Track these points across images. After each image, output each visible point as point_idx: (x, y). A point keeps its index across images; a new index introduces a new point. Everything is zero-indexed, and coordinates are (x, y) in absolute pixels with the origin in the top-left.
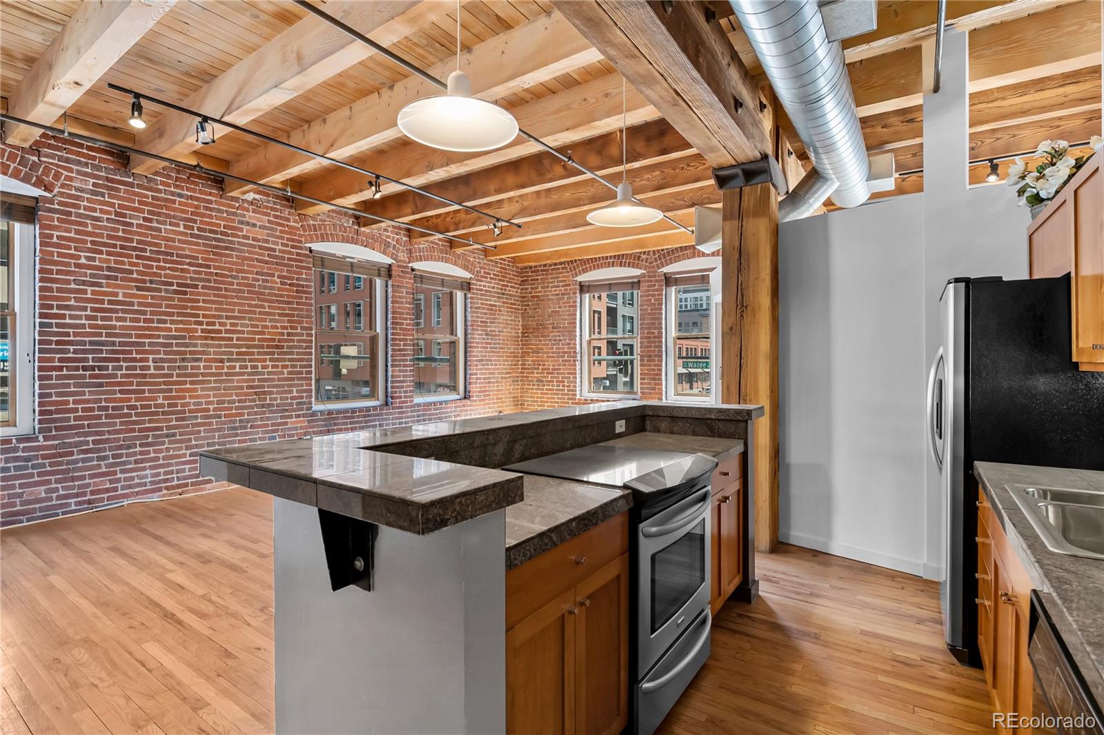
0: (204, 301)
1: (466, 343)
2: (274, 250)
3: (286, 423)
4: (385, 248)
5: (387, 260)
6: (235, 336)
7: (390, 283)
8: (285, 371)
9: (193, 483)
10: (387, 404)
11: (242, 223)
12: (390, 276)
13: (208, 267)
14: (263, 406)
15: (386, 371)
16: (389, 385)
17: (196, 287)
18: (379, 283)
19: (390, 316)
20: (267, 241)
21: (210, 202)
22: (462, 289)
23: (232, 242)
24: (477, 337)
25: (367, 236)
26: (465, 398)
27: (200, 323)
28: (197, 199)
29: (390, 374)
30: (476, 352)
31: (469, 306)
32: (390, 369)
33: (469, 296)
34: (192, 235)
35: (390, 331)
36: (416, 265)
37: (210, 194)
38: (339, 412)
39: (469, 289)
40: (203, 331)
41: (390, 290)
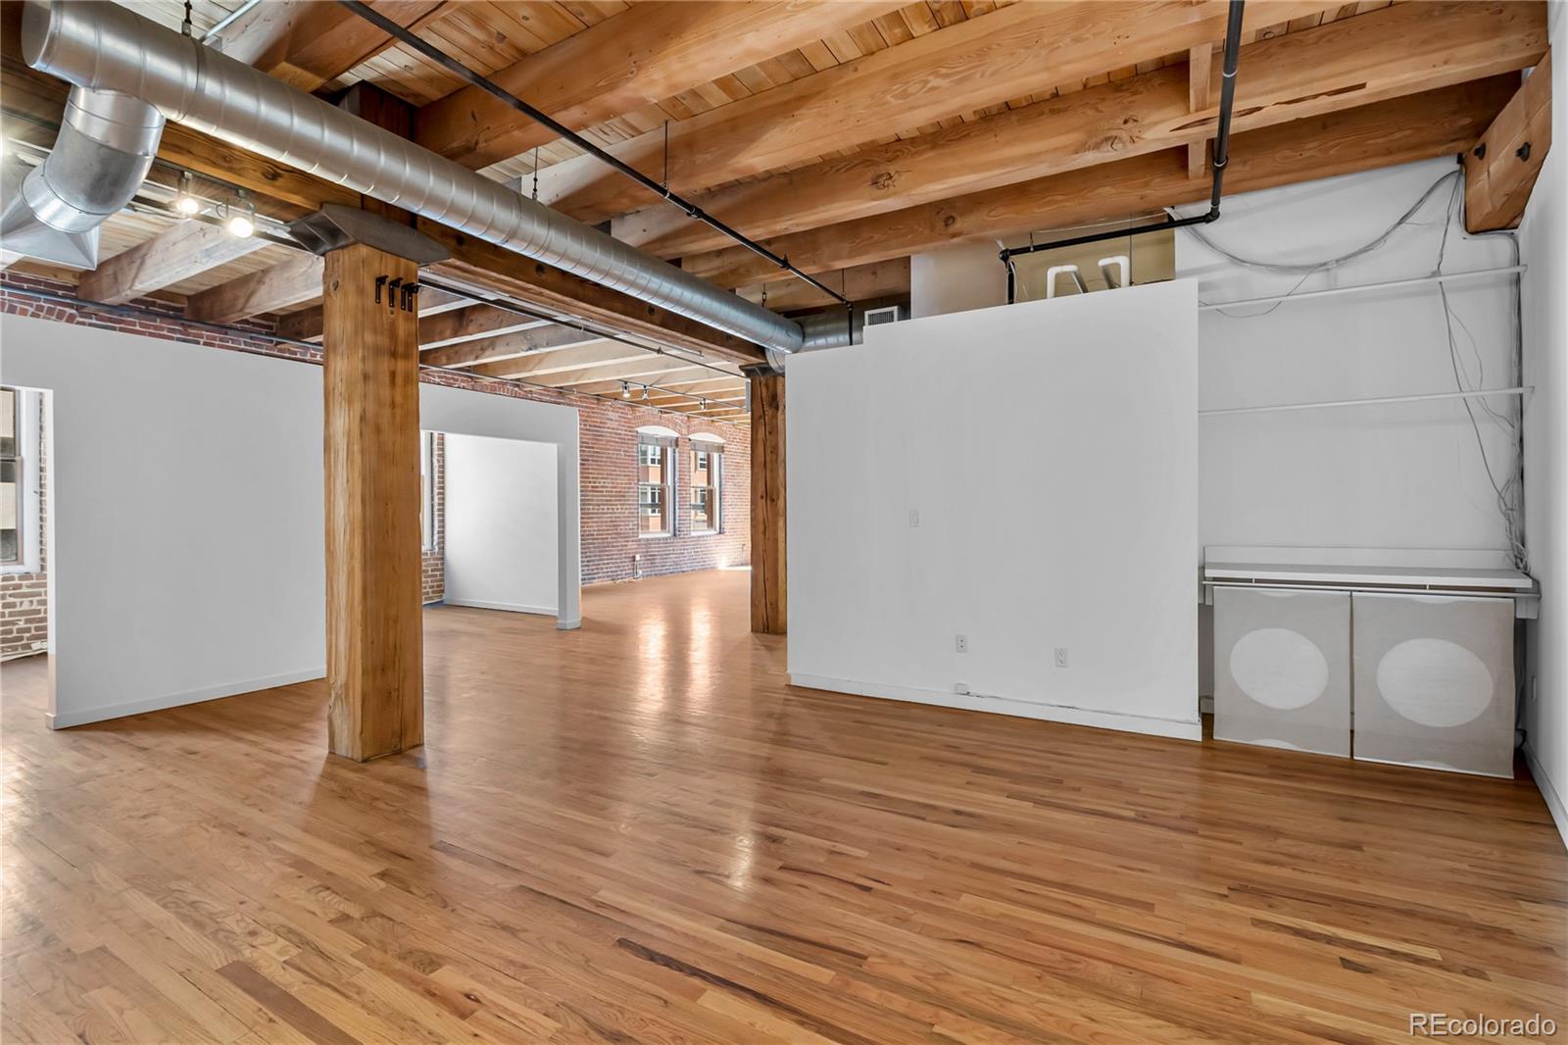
0: (593, 469)
1: (720, 492)
2: (620, 434)
3: (626, 546)
4: (675, 426)
5: (676, 435)
7: (677, 450)
9: (589, 579)
10: (675, 535)
11: (608, 419)
12: (677, 446)
13: (593, 448)
14: (616, 534)
15: (674, 513)
16: (677, 522)
17: (588, 460)
18: (670, 451)
19: (677, 473)
20: (618, 429)
21: (593, 408)
22: (718, 451)
23: (603, 432)
24: (728, 487)
25: (666, 419)
26: (720, 533)
27: (590, 482)
28: (589, 408)
29: (677, 514)
30: (728, 499)
31: (723, 464)
32: (677, 511)
33: (723, 456)
34: (587, 430)
35: (677, 484)
36: (691, 437)
37: (593, 403)
38: (652, 540)
39: (723, 451)
40: (592, 487)
41: (677, 455)
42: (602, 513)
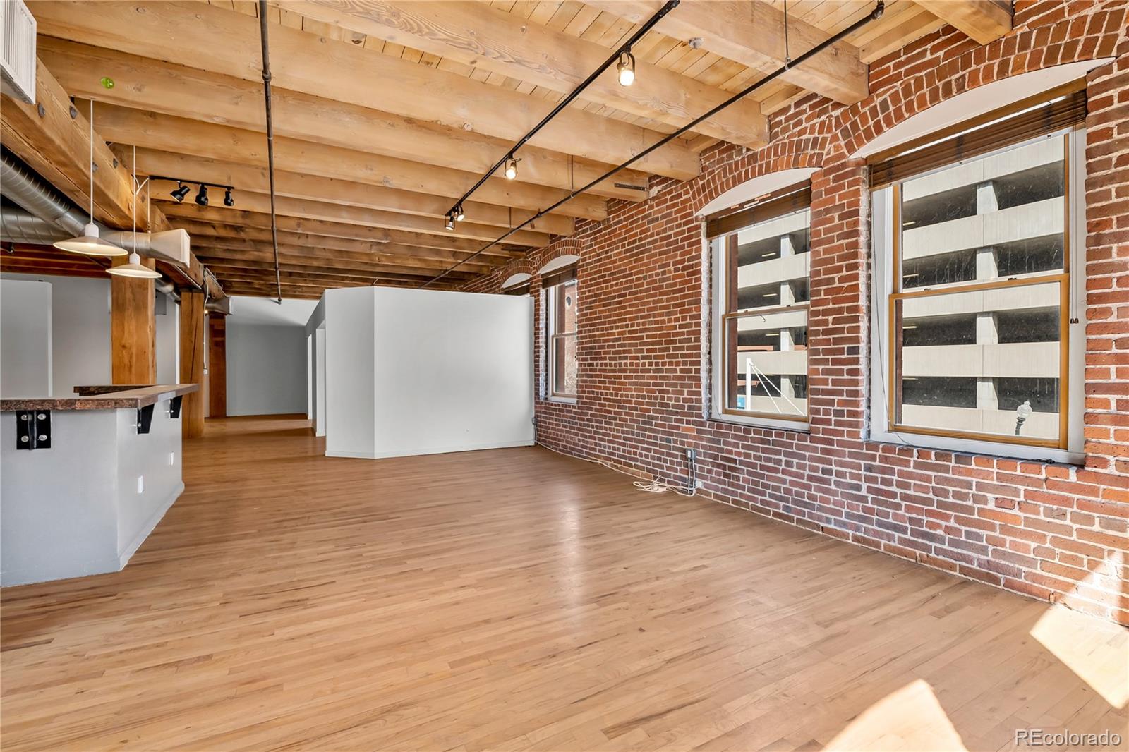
3: (678, 428)
6: (644, 334)
8: (678, 368)
20: (665, 230)
42: (643, 371)
